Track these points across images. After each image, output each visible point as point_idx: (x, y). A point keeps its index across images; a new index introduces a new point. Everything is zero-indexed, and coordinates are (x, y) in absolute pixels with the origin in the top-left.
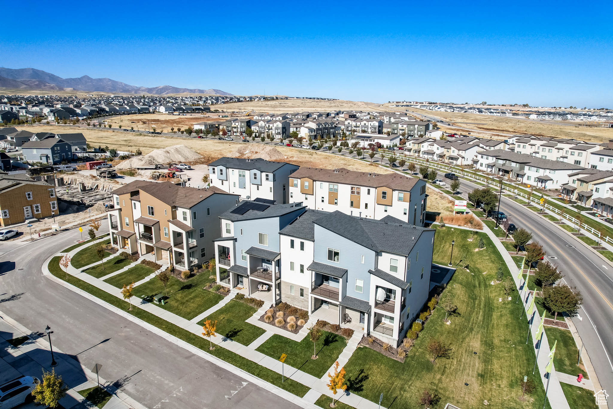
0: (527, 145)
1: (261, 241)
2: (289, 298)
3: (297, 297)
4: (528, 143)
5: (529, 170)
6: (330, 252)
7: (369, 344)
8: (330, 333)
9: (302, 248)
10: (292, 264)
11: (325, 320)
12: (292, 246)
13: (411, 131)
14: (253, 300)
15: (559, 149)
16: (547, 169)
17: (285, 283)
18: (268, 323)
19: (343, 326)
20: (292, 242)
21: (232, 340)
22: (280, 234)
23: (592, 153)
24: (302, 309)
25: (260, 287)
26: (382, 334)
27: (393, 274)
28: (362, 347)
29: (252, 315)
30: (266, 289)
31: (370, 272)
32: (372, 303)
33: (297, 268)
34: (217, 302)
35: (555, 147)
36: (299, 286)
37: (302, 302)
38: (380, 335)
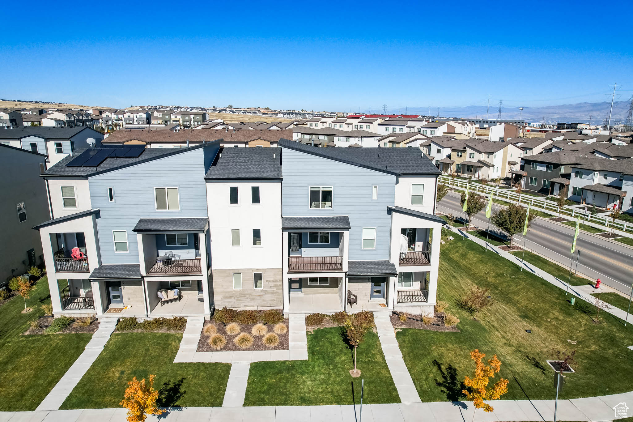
0: (319, 123)
1: (161, 203)
2: (230, 297)
3: (249, 292)
4: (320, 121)
5: (339, 140)
6: (314, 194)
7: (403, 324)
9: (256, 198)
10: (235, 233)
11: (316, 312)
12: (234, 199)
13: (187, 122)
14: (160, 323)
15: (349, 124)
16: (356, 137)
17: (222, 272)
18: (221, 350)
20: (234, 192)
21: (178, 407)
22: (207, 180)
23: (379, 125)
24: (260, 309)
25: (163, 295)
26: (410, 304)
27: (417, 208)
28: (399, 330)
30: (176, 297)
31: (390, 211)
32: (395, 260)
33: (247, 237)
34: (79, 350)
35: (345, 122)
36: (253, 270)
37: (259, 297)
38: (407, 306)
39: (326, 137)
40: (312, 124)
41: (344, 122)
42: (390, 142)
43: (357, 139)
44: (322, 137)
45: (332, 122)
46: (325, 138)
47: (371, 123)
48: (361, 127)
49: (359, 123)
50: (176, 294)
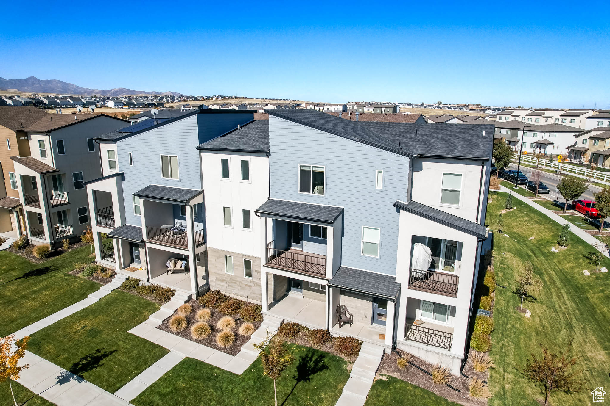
1: (166, 172)
2: (223, 281)
3: (239, 279)
6: (304, 174)
7: (399, 371)
8: (309, 350)
9: (245, 176)
10: (226, 210)
11: (296, 321)
12: (226, 174)
14: (153, 290)
15: (547, 117)
17: (215, 251)
18: (177, 333)
19: (337, 332)
20: (225, 166)
21: (81, 378)
22: (201, 149)
23: (588, 118)
24: (250, 301)
25: (170, 265)
26: (424, 346)
27: (449, 209)
28: (384, 378)
29: (146, 318)
30: (183, 268)
31: (398, 207)
32: (402, 278)
33: (237, 218)
35: (543, 116)
36: (243, 255)
37: (248, 288)
38: (419, 348)
39: (509, 131)
40: (502, 117)
41: (541, 116)
42: (591, 138)
43: (547, 134)
44: (504, 131)
45: (526, 115)
46: (507, 132)
47: (578, 116)
48: (564, 121)
49: (561, 116)
50: (183, 266)
